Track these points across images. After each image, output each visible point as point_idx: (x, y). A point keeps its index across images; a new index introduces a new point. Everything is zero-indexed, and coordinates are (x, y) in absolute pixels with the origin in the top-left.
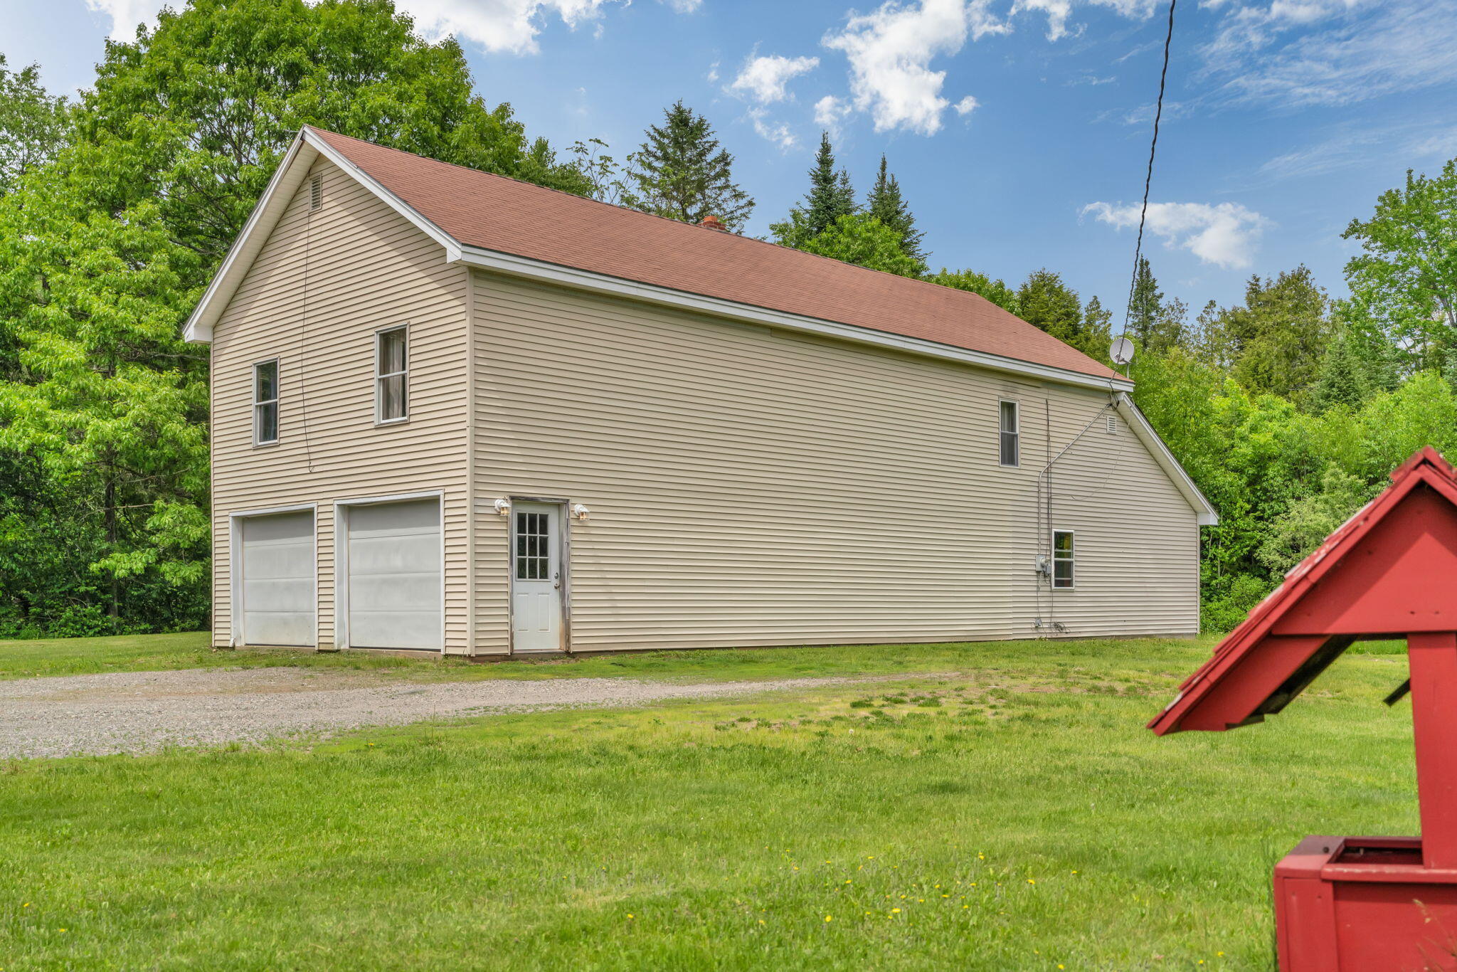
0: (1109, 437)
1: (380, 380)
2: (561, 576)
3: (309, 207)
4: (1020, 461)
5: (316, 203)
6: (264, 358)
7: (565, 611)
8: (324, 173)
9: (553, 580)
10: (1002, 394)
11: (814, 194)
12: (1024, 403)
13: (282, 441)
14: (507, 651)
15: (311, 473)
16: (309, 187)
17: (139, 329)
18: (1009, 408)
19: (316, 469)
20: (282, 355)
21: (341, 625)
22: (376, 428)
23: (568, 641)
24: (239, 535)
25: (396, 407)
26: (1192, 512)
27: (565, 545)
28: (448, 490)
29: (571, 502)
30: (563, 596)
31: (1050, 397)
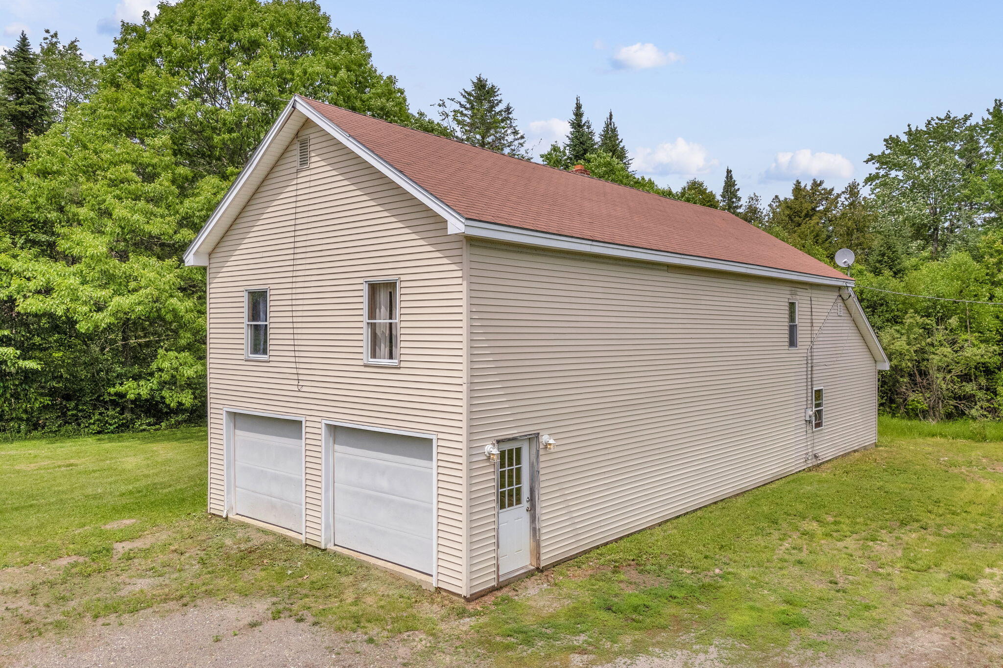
0: (839, 318)
1: (368, 323)
2: (532, 500)
3: (297, 164)
4: (799, 344)
5: (304, 160)
6: (257, 287)
7: (535, 532)
8: (312, 136)
9: (525, 504)
10: (789, 297)
11: (572, 134)
12: (801, 301)
13: (272, 359)
14: (494, 583)
15: (299, 391)
16: (297, 146)
17: (147, 228)
18: (792, 305)
19: (304, 389)
20: (272, 287)
21: (327, 527)
22: (366, 366)
23: (538, 559)
24: (232, 425)
25: (384, 349)
26: (874, 362)
27: (535, 473)
28: (441, 436)
29: (540, 434)
30: (533, 519)
31: (813, 295)
